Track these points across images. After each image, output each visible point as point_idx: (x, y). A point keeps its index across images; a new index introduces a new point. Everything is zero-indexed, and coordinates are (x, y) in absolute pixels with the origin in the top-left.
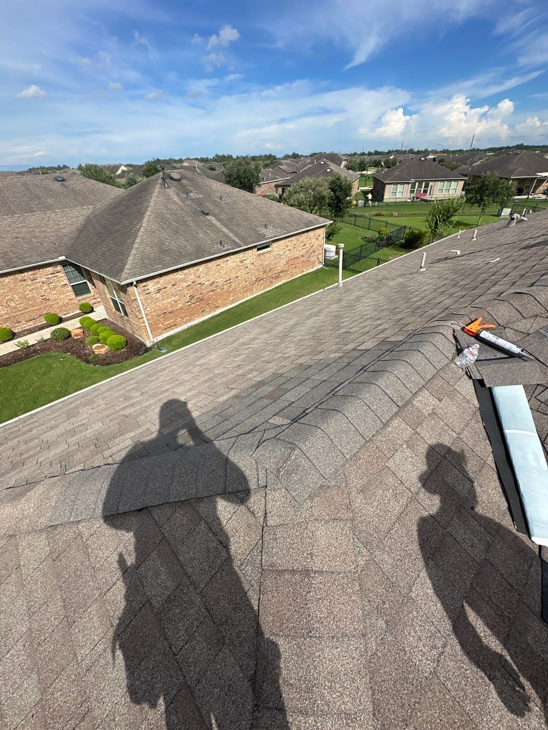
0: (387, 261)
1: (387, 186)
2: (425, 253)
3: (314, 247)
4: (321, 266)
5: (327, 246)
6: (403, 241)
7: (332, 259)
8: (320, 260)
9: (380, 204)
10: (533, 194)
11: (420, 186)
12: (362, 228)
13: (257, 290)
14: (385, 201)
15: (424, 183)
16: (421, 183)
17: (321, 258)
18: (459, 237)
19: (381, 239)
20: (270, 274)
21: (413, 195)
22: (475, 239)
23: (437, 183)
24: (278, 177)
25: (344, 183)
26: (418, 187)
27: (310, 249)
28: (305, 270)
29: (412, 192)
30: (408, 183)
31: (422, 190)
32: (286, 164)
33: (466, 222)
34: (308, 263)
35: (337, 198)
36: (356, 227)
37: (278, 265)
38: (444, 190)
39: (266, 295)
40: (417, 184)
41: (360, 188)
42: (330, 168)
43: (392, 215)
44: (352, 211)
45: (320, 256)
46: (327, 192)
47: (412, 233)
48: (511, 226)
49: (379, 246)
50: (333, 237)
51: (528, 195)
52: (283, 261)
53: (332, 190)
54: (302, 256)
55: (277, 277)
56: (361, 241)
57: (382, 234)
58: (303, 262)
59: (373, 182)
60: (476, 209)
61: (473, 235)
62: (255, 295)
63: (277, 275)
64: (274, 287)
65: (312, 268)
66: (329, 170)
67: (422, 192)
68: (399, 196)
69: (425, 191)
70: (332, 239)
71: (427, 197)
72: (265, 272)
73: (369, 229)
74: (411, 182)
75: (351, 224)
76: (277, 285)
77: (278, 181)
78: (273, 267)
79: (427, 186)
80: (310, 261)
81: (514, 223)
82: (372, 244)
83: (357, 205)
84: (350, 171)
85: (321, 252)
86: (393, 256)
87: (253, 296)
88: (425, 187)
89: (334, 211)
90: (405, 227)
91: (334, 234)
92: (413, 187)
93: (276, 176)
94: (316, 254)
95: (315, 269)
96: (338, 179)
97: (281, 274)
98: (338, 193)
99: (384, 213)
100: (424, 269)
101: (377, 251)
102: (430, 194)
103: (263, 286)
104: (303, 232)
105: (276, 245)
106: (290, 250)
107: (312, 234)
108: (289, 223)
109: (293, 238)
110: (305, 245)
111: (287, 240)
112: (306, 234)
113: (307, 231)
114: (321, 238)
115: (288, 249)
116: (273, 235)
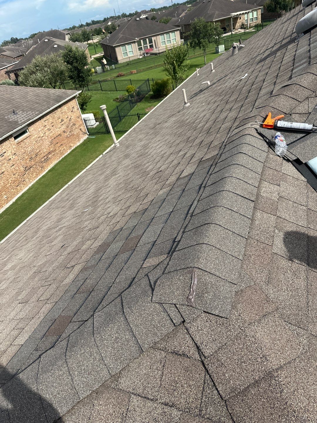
0: (146, 114)
1: (117, 49)
2: (184, 90)
3: (73, 120)
4: (86, 137)
5: (84, 116)
6: (152, 93)
7: (94, 126)
8: (83, 130)
9: (117, 66)
10: (234, 30)
11: (145, 43)
12: (110, 91)
13: (29, 179)
14: (120, 62)
15: (147, 40)
16: (144, 40)
17: (84, 128)
18: (198, 75)
19: (132, 96)
20: (38, 159)
21: (142, 52)
22: (214, 71)
23: (158, 37)
24: (5, 64)
25: (77, 54)
26: (144, 44)
27: (69, 123)
28: (72, 145)
29: (140, 49)
30: (135, 42)
31: (148, 45)
32: (8, 50)
33: (195, 64)
34: (72, 137)
35: (76, 68)
36: (104, 92)
37: (43, 147)
38: (166, 42)
39: (41, 181)
40: (142, 41)
41: (92, 57)
42: (56, 44)
43: (131, 73)
44: (94, 78)
45: (82, 127)
46: (63, 66)
47: (157, 84)
48: (235, 53)
49: (133, 103)
50: (86, 106)
51: (231, 31)
52: (47, 143)
53: (68, 63)
54: (64, 132)
55: (47, 160)
56: (114, 102)
57: (130, 92)
58: (67, 137)
59: (102, 49)
60: (198, 51)
61: (211, 69)
62: (30, 185)
63: (45, 157)
64: (47, 171)
65: (79, 140)
66: (56, 46)
67: (149, 47)
68: (130, 55)
69: (151, 46)
70: (86, 108)
71: (155, 51)
72: (31, 158)
73: (117, 91)
74: (136, 40)
75: (98, 90)
76: (49, 168)
77: (7, 68)
78: (38, 151)
79: (151, 42)
80: (73, 135)
81: (236, 51)
82: (125, 103)
83: (96, 72)
84: (77, 42)
85: (81, 123)
86: (149, 108)
87: (27, 188)
88: (150, 43)
89: (77, 82)
90: (148, 80)
91: (86, 103)
92: (140, 44)
93: (3, 63)
94: (77, 126)
95: (82, 141)
96: (71, 51)
97: (50, 156)
98: (75, 64)
99: (124, 73)
100: (189, 104)
101: (133, 108)
102: (156, 48)
103: (35, 173)
104: (56, 108)
105: (32, 129)
106: (49, 130)
107: (65, 108)
108: (37, 103)
109: (48, 117)
110: (62, 121)
111: (43, 120)
112: (59, 110)
113: (60, 106)
114: (76, 109)
115: (46, 129)
116: (26, 119)
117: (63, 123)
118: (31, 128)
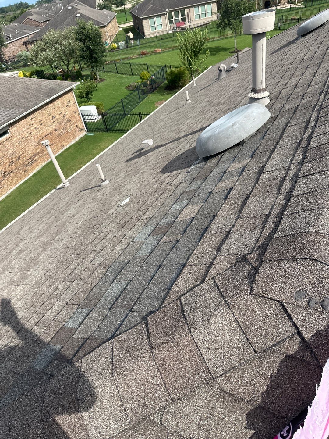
1: (144, 22)
3: (68, 116)
4: (84, 133)
5: (85, 108)
6: (167, 82)
7: (96, 121)
8: (80, 127)
11: (177, 15)
12: (126, 74)
13: (8, 186)
14: (146, 37)
15: (179, 12)
16: (176, 12)
17: (81, 124)
20: (20, 162)
21: (172, 26)
27: (63, 120)
28: (65, 144)
29: (171, 22)
30: (164, 15)
31: (180, 18)
34: (66, 135)
36: (119, 75)
37: (27, 149)
39: (22, 188)
40: (173, 13)
43: (156, 52)
45: (78, 124)
47: (172, 73)
49: (144, 94)
51: (276, 6)
52: (33, 143)
54: (56, 130)
55: (32, 162)
56: (125, 91)
57: (144, 79)
58: (59, 136)
62: (9, 192)
63: (30, 160)
64: (31, 175)
65: (74, 138)
67: (181, 21)
72: (12, 162)
73: (132, 75)
74: (166, 13)
75: (114, 72)
76: (34, 172)
78: (21, 153)
79: (183, 14)
80: (67, 132)
82: (136, 92)
83: (119, 48)
85: (78, 118)
86: (159, 102)
87: (6, 195)
88: (182, 16)
90: (166, 66)
94: (72, 122)
95: (78, 139)
97: (35, 158)
99: (148, 51)
102: (189, 22)
103: (16, 178)
104: (47, 104)
105: (15, 129)
106: (36, 128)
107: (58, 103)
108: (24, 98)
109: (36, 114)
110: (54, 117)
111: (28, 119)
112: (51, 105)
113: (51, 101)
114: (72, 103)
115: (33, 128)
116: (6, 119)
117: (54, 120)
118: (13, 129)
